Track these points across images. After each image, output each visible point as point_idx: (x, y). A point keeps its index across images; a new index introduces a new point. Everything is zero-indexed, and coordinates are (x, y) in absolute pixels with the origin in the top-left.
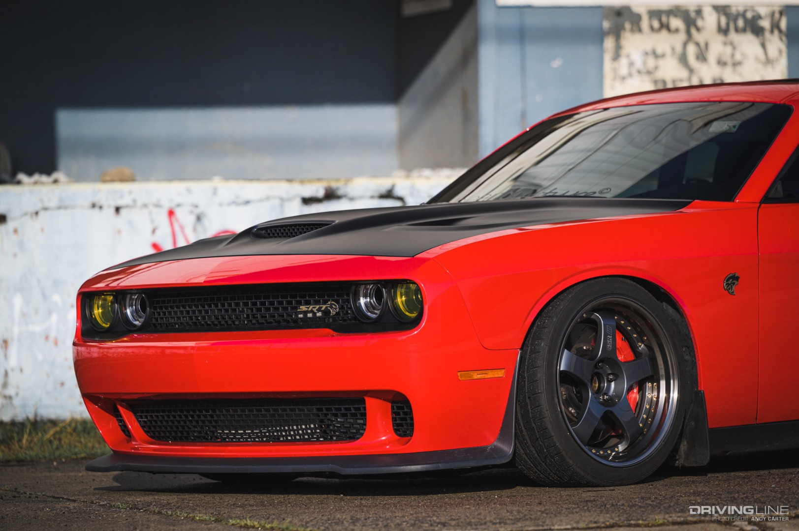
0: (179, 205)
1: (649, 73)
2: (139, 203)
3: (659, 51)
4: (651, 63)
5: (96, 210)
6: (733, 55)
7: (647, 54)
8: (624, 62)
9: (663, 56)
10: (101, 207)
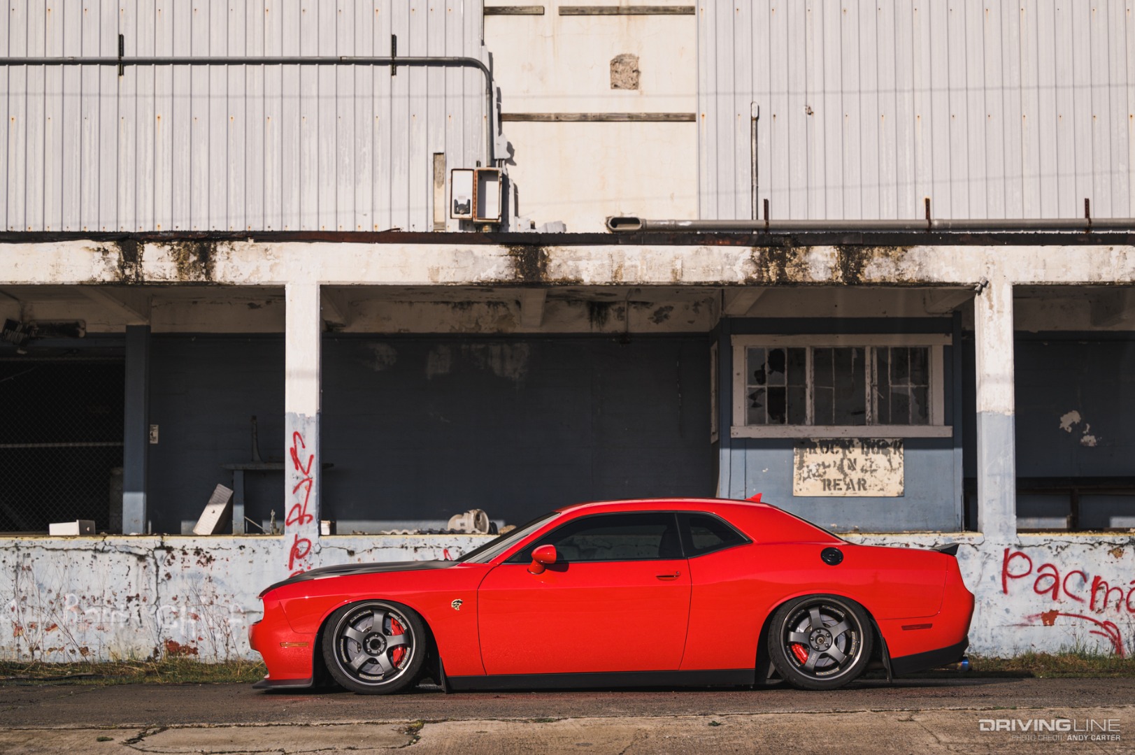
0: (450, 547)
1: (819, 476)
2: (428, 546)
3: (827, 464)
4: (821, 470)
5: (404, 549)
6: (871, 466)
7: (819, 465)
8: (805, 469)
9: (829, 466)
10: (407, 548)
